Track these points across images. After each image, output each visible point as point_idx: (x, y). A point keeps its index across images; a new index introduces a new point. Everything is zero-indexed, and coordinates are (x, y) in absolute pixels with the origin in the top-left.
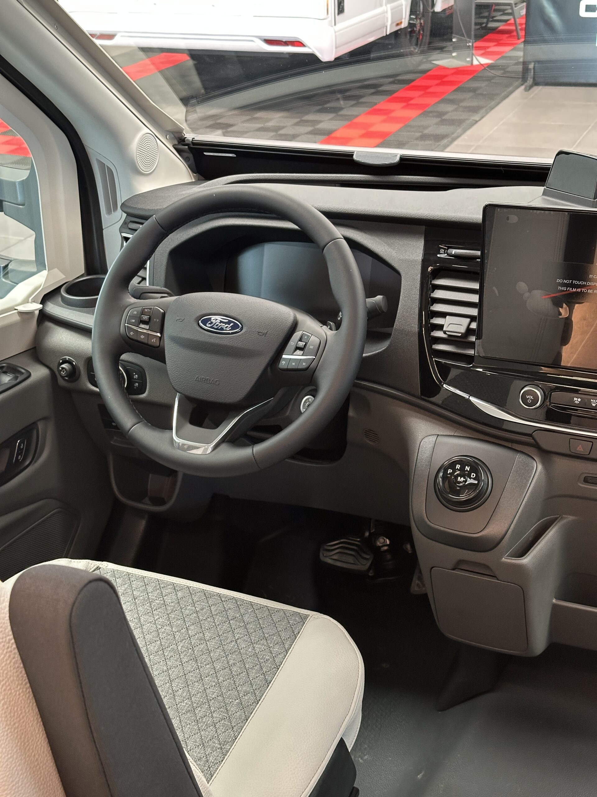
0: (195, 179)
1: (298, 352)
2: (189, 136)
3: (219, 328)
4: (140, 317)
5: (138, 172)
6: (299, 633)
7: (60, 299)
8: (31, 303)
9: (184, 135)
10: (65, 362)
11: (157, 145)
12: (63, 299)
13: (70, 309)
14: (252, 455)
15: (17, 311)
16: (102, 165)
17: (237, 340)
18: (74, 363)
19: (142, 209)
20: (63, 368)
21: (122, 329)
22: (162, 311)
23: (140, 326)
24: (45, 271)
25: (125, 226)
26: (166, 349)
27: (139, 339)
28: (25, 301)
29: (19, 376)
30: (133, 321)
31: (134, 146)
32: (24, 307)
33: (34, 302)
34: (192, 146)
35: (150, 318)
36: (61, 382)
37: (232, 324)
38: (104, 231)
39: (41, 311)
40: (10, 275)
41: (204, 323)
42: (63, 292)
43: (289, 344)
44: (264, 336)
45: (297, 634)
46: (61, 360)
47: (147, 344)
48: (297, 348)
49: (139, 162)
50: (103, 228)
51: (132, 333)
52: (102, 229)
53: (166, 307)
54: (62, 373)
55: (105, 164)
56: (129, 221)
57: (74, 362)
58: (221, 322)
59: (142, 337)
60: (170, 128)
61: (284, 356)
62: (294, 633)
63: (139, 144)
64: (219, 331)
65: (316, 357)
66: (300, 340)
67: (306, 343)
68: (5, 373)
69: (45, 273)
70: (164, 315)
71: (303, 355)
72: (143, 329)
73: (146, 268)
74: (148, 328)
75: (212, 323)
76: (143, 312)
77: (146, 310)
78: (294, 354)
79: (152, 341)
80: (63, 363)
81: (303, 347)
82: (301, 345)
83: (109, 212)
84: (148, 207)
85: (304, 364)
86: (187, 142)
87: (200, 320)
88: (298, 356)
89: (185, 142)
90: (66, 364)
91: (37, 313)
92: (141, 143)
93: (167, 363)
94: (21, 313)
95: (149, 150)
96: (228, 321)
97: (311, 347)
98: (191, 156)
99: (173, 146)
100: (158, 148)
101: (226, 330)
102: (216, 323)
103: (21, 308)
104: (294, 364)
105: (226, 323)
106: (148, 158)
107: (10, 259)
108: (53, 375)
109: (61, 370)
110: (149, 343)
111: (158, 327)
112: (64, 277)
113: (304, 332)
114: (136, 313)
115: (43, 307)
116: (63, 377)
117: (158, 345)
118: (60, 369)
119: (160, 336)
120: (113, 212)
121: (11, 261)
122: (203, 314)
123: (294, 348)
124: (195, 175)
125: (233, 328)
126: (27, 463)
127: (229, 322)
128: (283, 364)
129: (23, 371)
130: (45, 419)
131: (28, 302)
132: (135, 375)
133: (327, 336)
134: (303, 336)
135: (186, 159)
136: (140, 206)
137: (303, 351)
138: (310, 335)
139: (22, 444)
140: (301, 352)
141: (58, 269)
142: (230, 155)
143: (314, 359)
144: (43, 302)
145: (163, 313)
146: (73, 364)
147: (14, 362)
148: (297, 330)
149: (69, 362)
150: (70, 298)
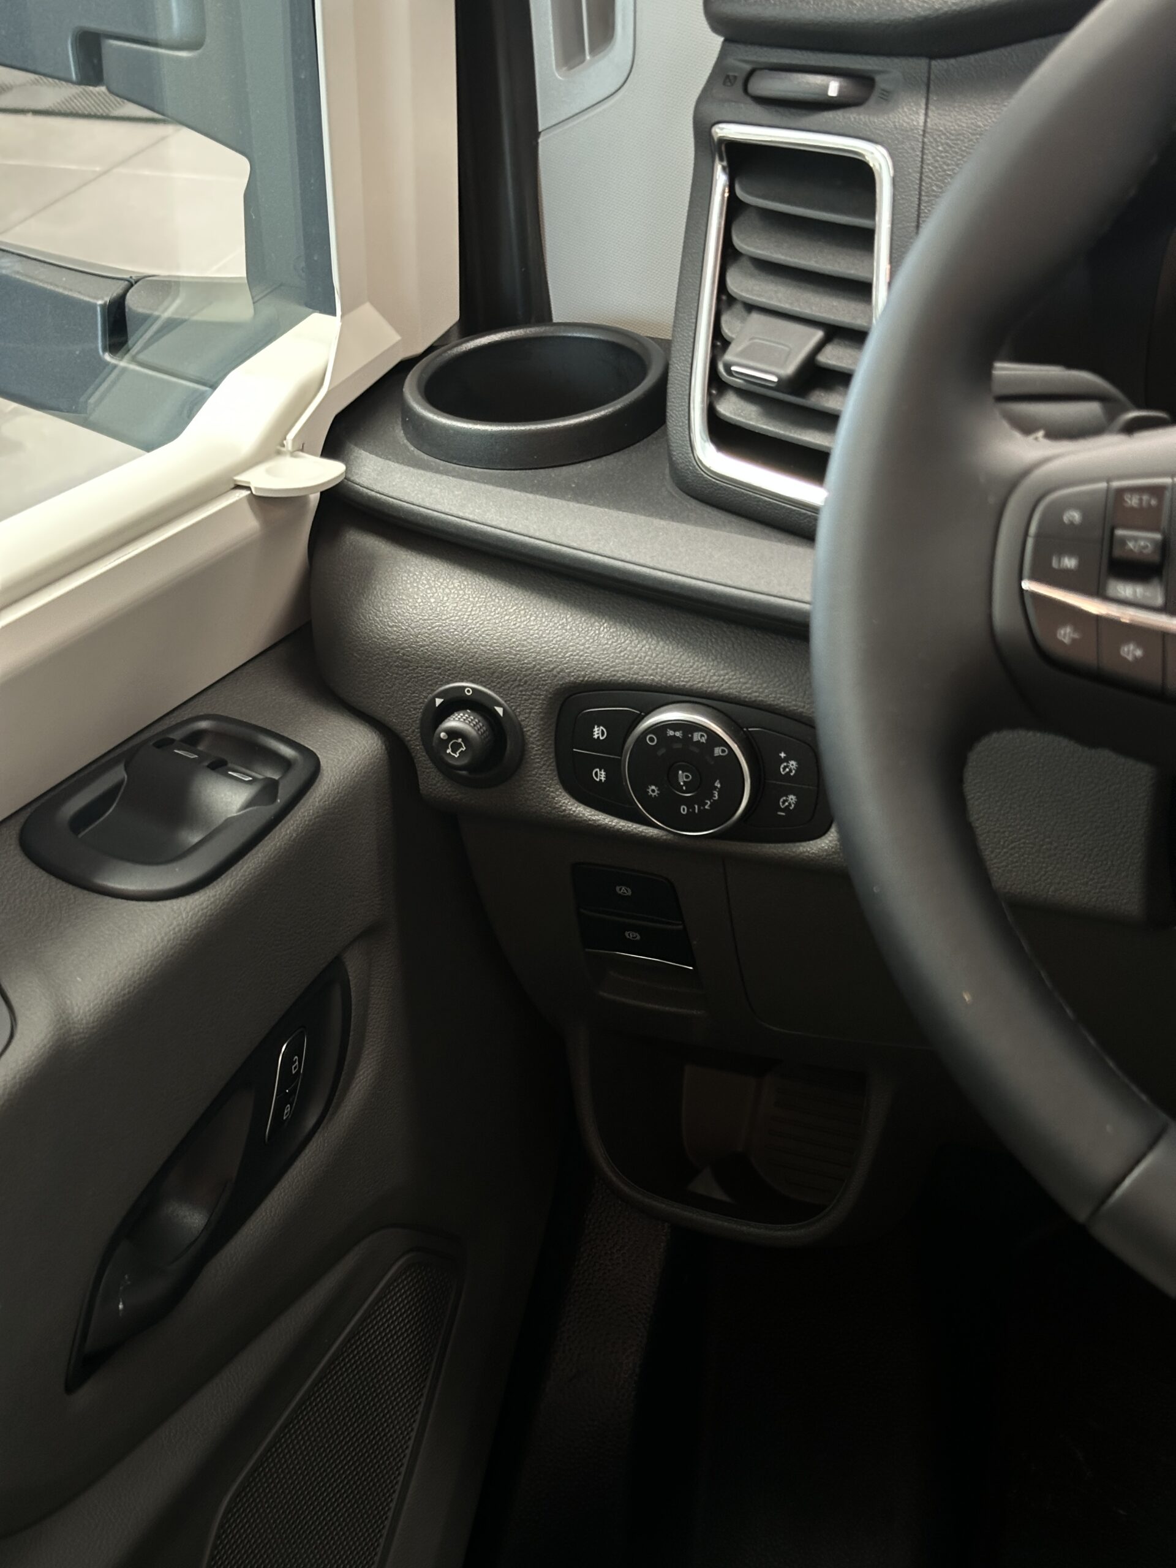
4: (1102, 542)
7: (399, 433)
8: (293, 454)
10: (456, 703)
15: (245, 493)
18: (500, 710)
20: (453, 733)
23: (1107, 592)
24: (330, 313)
25: (731, 96)
27: (1107, 665)
28: (272, 448)
29: (276, 776)
30: (1068, 564)
32: (268, 474)
33: (302, 450)
35: (1166, 547)
38: (542, 140)
39: (333, 491)
42: (411, 399)
46: (439, 696)
47: (1157, 694)
50: (540, 129)
51: (1064, 632)
52: (537, 134)
54: (449, 751)
56: (755, 67)
57: (500, 705)
59: (1131, 651)
68: (219, 766)
69: (331, 321)
72: (1133, 605)
74: (1158, 603)
76: (1119, 513)
77: (1133, 501)
80: (447, 711)
83: (572, 53)
90: (463, 716)
91: (316, 497)
94: (264, 503)
103: (261, 481)
109: (444, 743)
112: (397, 337)
114: (1075, 515)
115: (346, 471)
116: (446, 769)
120: (588, 57)
121: (137, 284)
129: (287, 751)
130: (367, 934)
131: (279, 453)
132: (786, 760)
139: (296, 1057)
141: (372, 303)
144: (335, 448)
146: (496, 713)
149: (477, 705)
150: (445, 428)
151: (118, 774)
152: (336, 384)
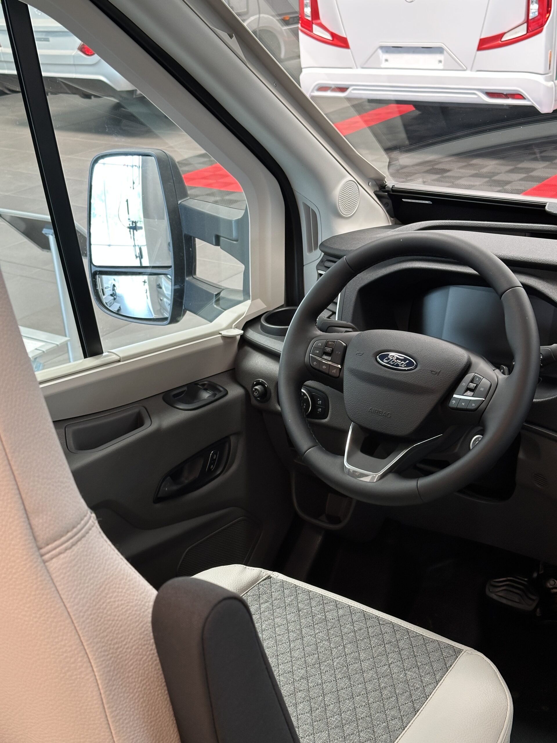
0: (392, 223)
1: (469, 393)
2: (390, 183)
3: (395, 364)
4: (324, 349)
5: (338, 215)
6: (451, 666)
7: (259, 327)
8: (234, 328)
9: (386, 182)
10: (258, 383)
11: (359, 192)
12: (263, 327)
13: (267, 336)
14: (416, 487)
15: (221, 335)
16: (307, 208)
17: (410, 377)
18: (266, 386)
19: (337, 249)
20: (256, 389)
21: (307, 359)
22: (344, 344)
23: (323, 357)
24: (249, 300)
25: (322, 265)
26: (344, 379)
27: (321, 369)
28: (229, 327)
29: (217, 393)
30: (317, 352)
31: (337, 192)
32: (227, 332)
33: (236, 328)
34: (391, 193)
35: (332, 351)
36: (254, 402)
37: (408, 361)
38: (304, 267)
39: (242, 336)
40: (221, 302)
41: (382, 358)
42: (263, 320)
43: (460, 385)
44: (436, 375)
45: (449, 666)
46: (255, 382)
47: (328, 374)
48: (468, 389)
49: (340, 207)
50: (304, 264)
51: (315, 363)
52: (303, 266)
53: (348, 341)
54: (255, 393)
55: (310, 207)
56: (326, 260)
57: (266, 384)
58: (397, 359)
59: (324, 367)
60: (373, 175)
61: (455, 396)
62: (446, 665)
63: (341, 190)
64: (394, 367)
65: (485, 399)
66: (472, 381)
67: (477, 385)
68: (206, 390)
69: (249, 302)
70: (345, 348)
71: (473, 396)
72: (326, 360)
73: (336, 303)
74: (330, 360)
75: (389, 359)
76: (327, 345)
77: (330, 343)
78: (464, 394)
79: (333, 371)
80: (256, 385)
81: (474, 388)
82: (472, 386)
83: (310, 250)
84: (343, 248)
85: (473, 405)
86: (387, 189)
87: (378, 355)
88: (468, 397)
89: (385, 189)
90: (259, 386)
91: (238, 337)
92: (343, 190)
93: (344, 393)
94: (225, 338)
95: (350, 195)
96: (403, 358)
97: (482, 389)
98: (389, 201)
99: (374, 192)
100: (359, 194)
101: (401, 367)
102: (393, 359)
103: (225, 333)
104: (463, 404)
105: (402, 360)
106: (349, 203)
107: (222, 288)
108: (247, 395)
110: (330, 373)
111: (339, 359)
112: (266, 306)
113: (476, 374)
114: (320, 344)
115: (244, 333)
116: (256, 398)
117: (338, 375)
118: (254, 390)
119: (340, 367)
120: (313, 251)
121: (223, 290)
122: (381, 350)
123: (465, 388)
124: (392, 219)
125: (408, 365)
126: (218, 472)
127: (405, 360)
128: (453, 403)
129: (221, 389)
130: (237, 434)
131: (231, 328)
132: (319, 401)
133: (499, 380)
134: (475, 377)
135: (385, 205)
136: (336, 246)
137: (473, 392)
138: (482, 378)
139: (215, 455)
140: (472, 393)
141: (260, 299)
142: (427, 202)
143: (484, 400)
144: (245, 328)
145: (345, 346)
147: (215, 380)
148: (470, 372)
149: (262, 384)
150: (268, 326)
151: (185, 388)
152: (247, 315)
